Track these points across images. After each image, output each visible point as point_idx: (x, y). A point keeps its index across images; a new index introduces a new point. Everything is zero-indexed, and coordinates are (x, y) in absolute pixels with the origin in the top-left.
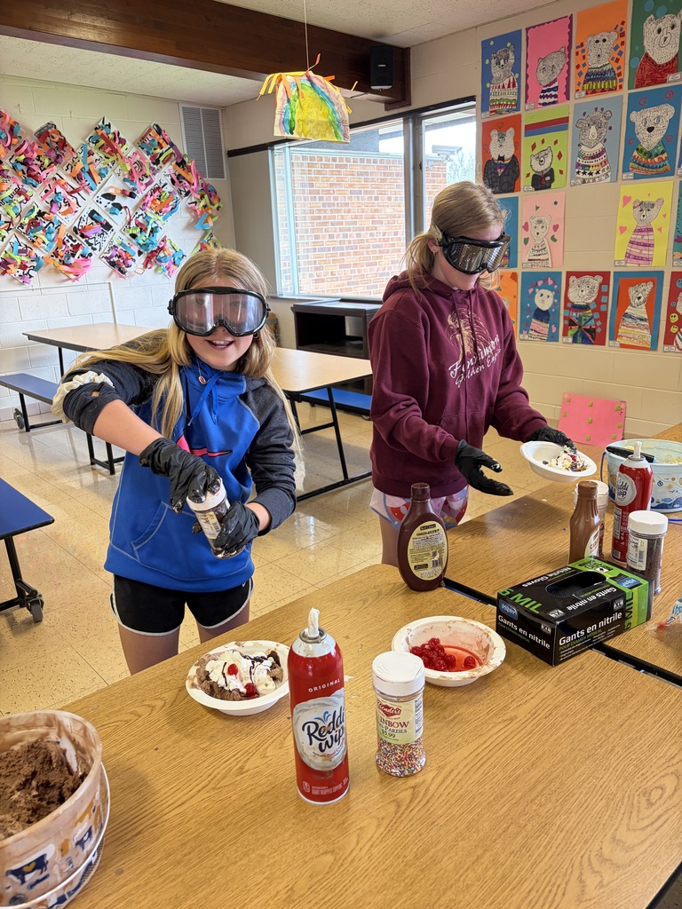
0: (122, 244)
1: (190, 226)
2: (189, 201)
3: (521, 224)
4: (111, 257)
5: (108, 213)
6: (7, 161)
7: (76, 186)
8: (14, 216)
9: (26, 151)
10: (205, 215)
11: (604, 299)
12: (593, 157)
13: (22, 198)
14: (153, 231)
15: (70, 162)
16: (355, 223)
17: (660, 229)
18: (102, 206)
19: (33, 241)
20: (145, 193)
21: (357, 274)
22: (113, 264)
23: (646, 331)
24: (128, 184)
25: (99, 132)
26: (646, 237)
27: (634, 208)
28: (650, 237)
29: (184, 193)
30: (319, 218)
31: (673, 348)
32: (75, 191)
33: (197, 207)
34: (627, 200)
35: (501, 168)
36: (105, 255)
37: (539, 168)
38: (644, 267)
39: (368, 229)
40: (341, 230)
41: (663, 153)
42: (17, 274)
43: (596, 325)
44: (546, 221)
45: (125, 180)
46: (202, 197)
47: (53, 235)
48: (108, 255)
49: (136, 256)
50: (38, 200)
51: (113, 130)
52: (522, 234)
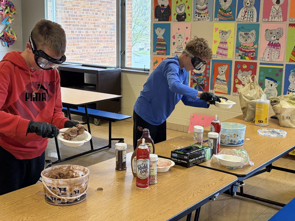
3: (172, 36)
10: (7, 17)
11: (208, 71)
12: (202, 10)
16: (85, 26)
17: (230, 43)
21: (85, 52)
23: (225, 86)
26: (224, 46)
27: (220, 33)
28: (226, 46)
31: (237, 94)
33: (3, 13)
34: (217, 29)
35: (163, 10)
37: (180, 12)
38: (224, 58)
39: (92, 29)
40: (78, 29)
41: (230, 11)
43: (204, 83)
44: (183, 35)
46: (6, 8)
52: (172, 40)
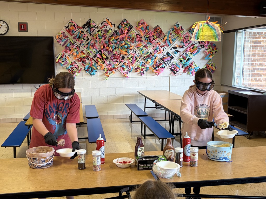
0: (176, 64)
1: (203, 58)
2: (204, 49)
4: (172, 68)
5: (173, 53)
6: (144, 37)
7: (164, 44)
8: (142, 54)
9: (150, 34)
10: (210, 54)
13: (146, 48)
14: (188, 59)
15: (163, 37)
18: (172, 51)
19: (147, 62)
20: (188, 46)
22: (172, 70)
24: (182, 44)
25: (174, 27)
29: (203, 46)
30: (263, 56)
32: (163, 46)
33: (207, 51)
36: (170, 67)
42: (140, 72)
45: (181, 42)
46: (210, 48)
47: (153, 61)
48: (171, 67)
49: (181, 68)
50: (151, 49)
51: (180, 26)
